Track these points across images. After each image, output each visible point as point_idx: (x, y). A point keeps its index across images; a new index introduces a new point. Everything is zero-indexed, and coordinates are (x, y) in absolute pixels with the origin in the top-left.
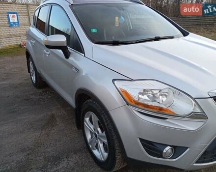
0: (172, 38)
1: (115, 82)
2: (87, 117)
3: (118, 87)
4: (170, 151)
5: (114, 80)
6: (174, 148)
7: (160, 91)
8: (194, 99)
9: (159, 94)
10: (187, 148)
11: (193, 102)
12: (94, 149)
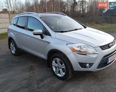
0: (81, 29)
1: (67, 45)
2: (54, 61)
3: (69, 46)
4: (88, 65)
5: (67, 44)
6: (90, 64)
7: (84, 46)
8: (94, 48)
9: (83, 47)
10: (94, 64)
11: (94, 49)
12: (58, 74)
